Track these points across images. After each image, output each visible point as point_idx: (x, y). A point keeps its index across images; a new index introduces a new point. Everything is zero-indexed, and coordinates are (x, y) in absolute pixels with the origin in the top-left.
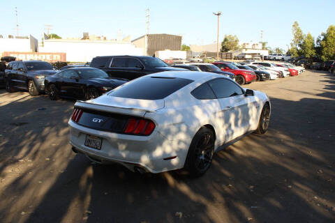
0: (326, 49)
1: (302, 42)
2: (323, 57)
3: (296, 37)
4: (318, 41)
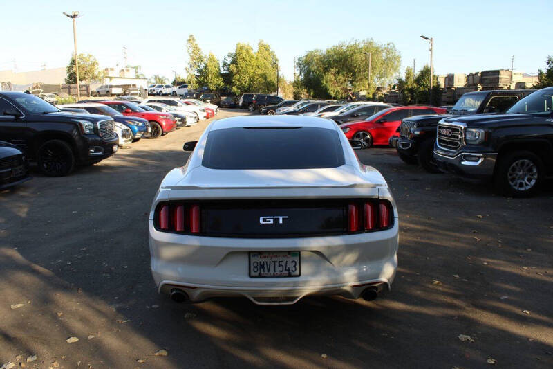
0: (237, 77)
1: (202, 67)
2: (235, 89)
3: (193, 58)
4: (225, 64)
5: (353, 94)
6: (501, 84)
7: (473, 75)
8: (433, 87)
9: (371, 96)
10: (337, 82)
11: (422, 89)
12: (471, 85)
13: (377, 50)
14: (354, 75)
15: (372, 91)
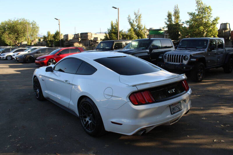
5: (18, 44)
6: (88, 38)
7: (77, 35)
8: (61, 39)
9: (30, 44)
10: (10, 38)
11: (56, 40)
12: (76, 39)
13: (29, 24)
14: (18, 34)
15: (30, 42)
